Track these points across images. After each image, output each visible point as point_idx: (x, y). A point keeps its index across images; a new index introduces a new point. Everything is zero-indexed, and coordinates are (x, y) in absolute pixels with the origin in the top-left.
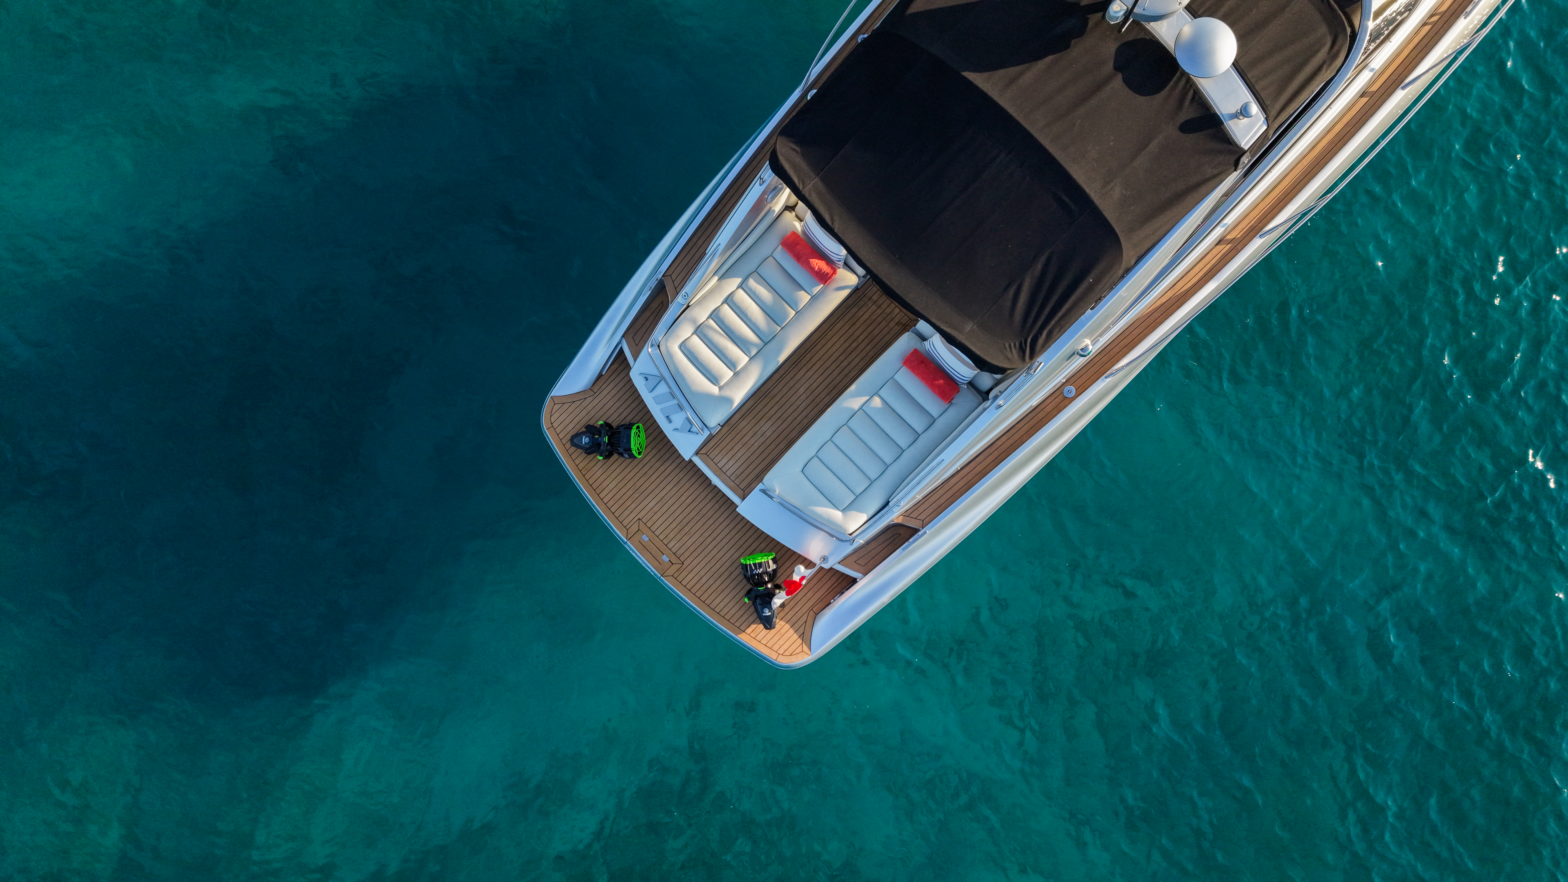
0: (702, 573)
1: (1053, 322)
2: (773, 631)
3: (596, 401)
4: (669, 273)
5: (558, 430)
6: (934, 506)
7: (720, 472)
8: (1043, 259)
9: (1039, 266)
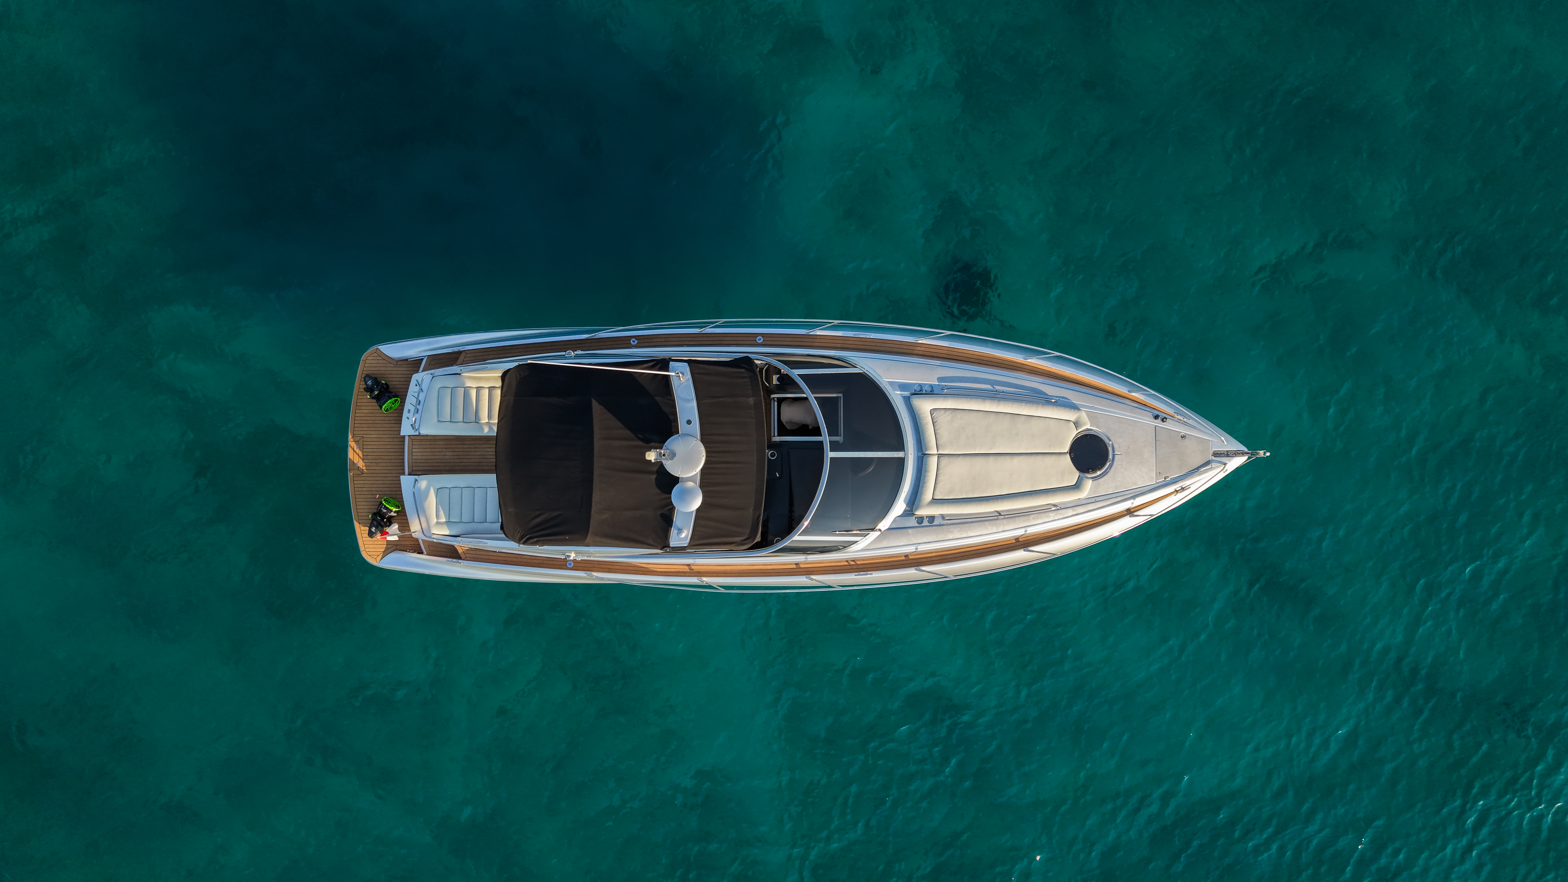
0: (367, 486)
1: (541, 539)
2: (370, 539)
3: (394, 369)
4: (467, 352)
5: (366, 365)
6: (476, 556)
7: (411, 453)
8: (558, 513)
9: (555, 514)
